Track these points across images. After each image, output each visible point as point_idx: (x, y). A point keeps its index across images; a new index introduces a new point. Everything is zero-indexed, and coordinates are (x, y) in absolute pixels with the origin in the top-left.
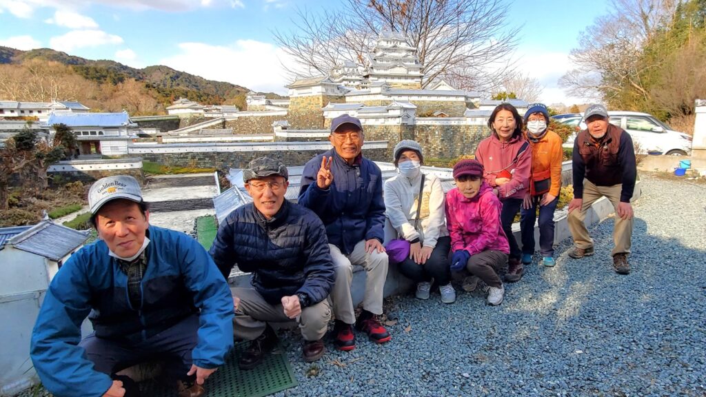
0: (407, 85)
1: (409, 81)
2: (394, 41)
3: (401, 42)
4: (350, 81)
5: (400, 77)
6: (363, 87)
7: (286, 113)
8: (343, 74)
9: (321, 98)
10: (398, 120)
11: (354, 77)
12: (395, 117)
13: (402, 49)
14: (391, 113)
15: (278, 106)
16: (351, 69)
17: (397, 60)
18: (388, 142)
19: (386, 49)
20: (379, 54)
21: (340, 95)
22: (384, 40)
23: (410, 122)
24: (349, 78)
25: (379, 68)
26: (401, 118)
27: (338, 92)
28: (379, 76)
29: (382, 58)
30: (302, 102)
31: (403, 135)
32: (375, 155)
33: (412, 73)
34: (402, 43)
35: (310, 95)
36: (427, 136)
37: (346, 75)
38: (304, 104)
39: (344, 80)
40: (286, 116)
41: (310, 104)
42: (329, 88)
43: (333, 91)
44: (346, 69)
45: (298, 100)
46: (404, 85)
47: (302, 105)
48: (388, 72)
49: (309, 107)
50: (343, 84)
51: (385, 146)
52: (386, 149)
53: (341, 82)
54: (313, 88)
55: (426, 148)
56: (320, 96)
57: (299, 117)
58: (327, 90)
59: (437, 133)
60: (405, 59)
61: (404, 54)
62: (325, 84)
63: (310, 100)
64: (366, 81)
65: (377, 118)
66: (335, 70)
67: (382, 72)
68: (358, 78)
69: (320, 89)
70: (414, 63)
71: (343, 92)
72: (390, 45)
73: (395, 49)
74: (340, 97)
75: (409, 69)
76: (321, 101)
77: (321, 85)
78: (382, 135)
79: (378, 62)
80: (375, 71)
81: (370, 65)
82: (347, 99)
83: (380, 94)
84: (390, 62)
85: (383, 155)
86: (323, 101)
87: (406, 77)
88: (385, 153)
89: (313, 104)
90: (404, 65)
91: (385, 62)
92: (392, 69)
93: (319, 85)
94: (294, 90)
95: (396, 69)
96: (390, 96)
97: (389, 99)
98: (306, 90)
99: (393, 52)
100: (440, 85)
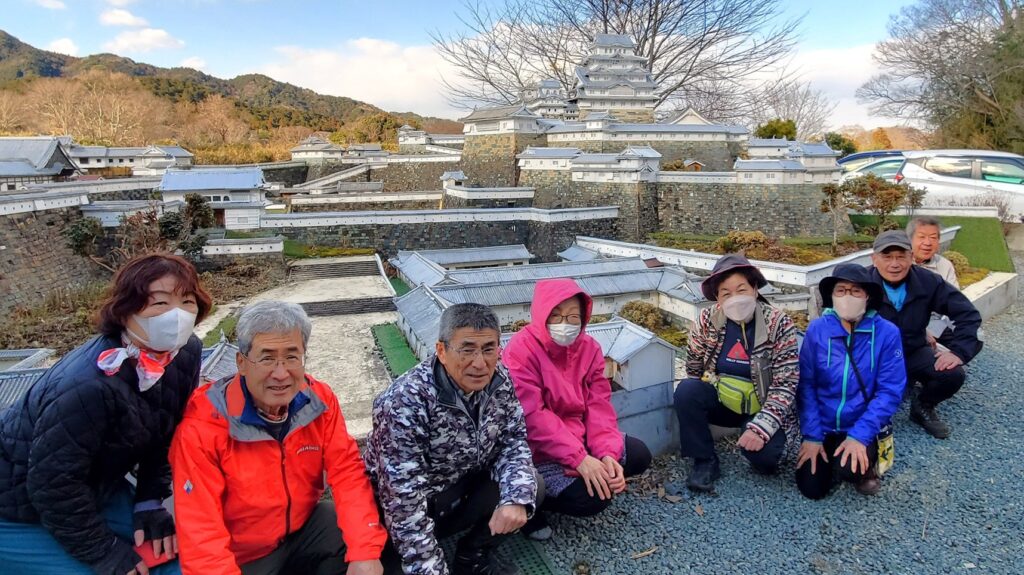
0: (634, 113)
1: (637, 107)
2: (616, 47)
3: (625, 49)
4: (549, 108)
5: (623, 101)
6: (569, 118)
7: (458, 159)
8: (540, 99)
9: (512, 137)
10: (635, 177)
11: (555, 103)
12: (631, 172)
13: (627, 60)
14: (624, 165)
15: (443, 146)
16: (551, 91)
17: (619, 76)
18: (619, 209)
19: (603, 61)
20: (593, 67)
21: (540, 132)
23: (651, 179)
24: (549, 103)
25: (593, 88)
26: (639, 174)
27: (536, 127)
28: (593, 100)
29: (597, 73)
30: (484, 143)
31: (641, 199)
32: (600, 229)
33: (643, 95)
34: (627, 51)
35: (496, 132)
36: (677, 200)
37: (544, 99)
38: (487, 146)
39: (540, 107)
40: (458, 163)
41: (494, 146)
42: (525, 124)
43: (529, 127)
44: (545, 91)
45: (478, 141)
46: (630, 113)
47: (483, 147)
48: (607, 94)
49: (494, 150)
50: (538, 113)
51: (614, 214)
52: (616, 219)
53: (536, 109)
54: (502, 123)
55: (676, 218)
56: (511, 134)
57: (479, 166)
58: (521, 126)
59: (692, 195)
60: (632, 74)
61: (630, 67)
62: (519, 118)
63: (496, 141)
64: (573, 108)
65: (601, 172)
67: (597, 94)
68: (561, 103)
69: (511, 124)
70: (645, 81)
71: (544, 128)
72: (610, 54)
73: (617, 59)
74: (540, 136)
75: (638, 89)
76: (513, 142)
77: (513, 118)
78: (609, 197)
79: (591, 79)
80: (587, 93)
81: (580, 84)
82: (550, 138)
83: (601, 131)
84: (609, 80)
85: (612, 227)
86: (516, 142)
87: (633, 101)
88: (614, 225)
89: (500, 147)
90: (629, 83)
91: (602, 80)
92: (613, 90)
93: (510, 119)
94: (473, 125)
95: (618, 89)
96: (615, 134)
97: (614, 139)
98: (491, 126)
99: (614, 64)
100: (686, 116)
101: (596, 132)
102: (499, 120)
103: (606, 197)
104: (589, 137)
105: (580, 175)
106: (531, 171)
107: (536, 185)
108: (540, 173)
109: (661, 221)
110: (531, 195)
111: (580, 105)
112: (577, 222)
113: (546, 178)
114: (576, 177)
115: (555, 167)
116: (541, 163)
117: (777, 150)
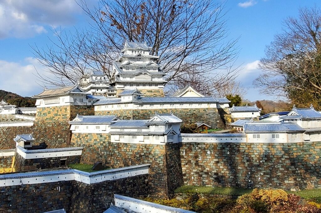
0: (151, 91)
1: (153, 88)
2: (139, 50)
3: (145, 51)
4: (97, 89)
5: (144, 84)
6: (110, 95)
7: (31, 124)
8: (91, 83)
9: (69, 108)
11: (101, 85)
12: (158, 135)
13: (146, 58)
14: (152, 129)
15: (28, 115)
16: (99, 78)
17: (141, 68)
18: (149, 166)
19: (131, 58)
20: (125, 62)
21: (89, 104)
22: (129, 50)
23: (175, 141)
24: (97, 86)
25: (124, 75)
26: (166, 136)
27: (87, 101)
28: (125, 84)
29: (128, 66)
30: (49, 113)
31: (168, 158)
32: (135, 185)
33: (156, 80)
34: (145, 52)
35: (57, 105)
36: (196, 157)
37: (94, 83)
38: (51, 115)
39: (92, 88)
40: (32, 127)
41: (56, 115)
42: (78, 99)
43: (82, 101)
44: (94, 78)
45: (45, 111)
46: (149, 91)
47: (49, 116)
48: (134, 80)
49: (56, 118)
50: (90, 92)
51: (146, 171)
52: (147, 175)
53: (89, 90)
54: (61, 98)
55: (196, 173)
56: (67, 106)
57: (45, 129)
58: (75, 100)
59: (209, 152)
60: (149, 67)
61: (148, 62)
62: (73, 94)
63: (58, 111)
64: (112, 89)
65: (134, 135)
66: (84, 79)
67: (128, 79)
68: (105, 86)
70: (157, 71)
71: (92, 102)
72: (135, 54)
73: (139, 58)
74: (89, 107)
75: (153, 76)
76: (69, 111)
78: (141, 156)
79: (124, 70)
80: (122, 79)
81: (117, 73)
82: (96, 109)
83: (132, 103)
84: (135, 70)
85: (144, 183)
86: (71, 112)
87: (150, 84)
88: (146, 180)
89: (60, 115)
90: (148, 72)
91: (130, 70)
92: (138, 77)
93: (67, 95)
94: (42, 100)
95: (141, 76)
96: (142, 104)
97: (141, 108)
98: (53, 101)
99: (137, 60)
100: (187, 92)
101: (128, 103)
102: (59, 96)
103: (138, 156)
104: (123, 107)
105: (117, 137)
106: (79, 134)
107: (84, 145)
108: (87, 136)
109: (185, 175)
110: (79, 153)
111: (117, 86)
112: (115, 181)
113: (91, 140)
114: (114, 139)
115: (98, 131)
116: (87, 127)
117: (252, 114)
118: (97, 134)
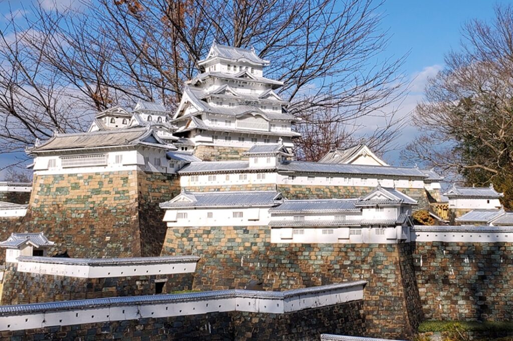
2: (242, 64)
3: (253, 67)
5: (255, 137)
9: (132, 178)
10: (389, 233)
12: (384, 226)
13: (257, 82)
14: (370, 216)
16: (155, 118)
17: (248, 103)
18: (364, 285)
19: (227, 81)
21: (171, 171)
22: (222, 62)
25: (214, 116)
26: (399, 228)
27: (167, 164)
30: (76, 187)
32: (346, 320)
33: (278, 130)
34: (255, 71)
35: (101, 170)
36: (444, 268)
38: (82, 192)
40: (21, 219)
41: (97, 192)
42: (152, 156)
43: (158, 163)
44: (144, 117)
45: (63, 184)
47: (73, 194)
48: (234, 126)
49: (97, 198)
52: (362, 302)
54: (112, 154)
55: (447, 298)
57: (65, 224)
58: (147, 160)
59: (467, 260)
60: (263, 102)
61: (260, 92)
62: (144, 147)
63: (101, 183)
64: (185, 144)
67: (221, 125)
68: (169, 135)
69: (132, 157)
70: (280, 111)
71: (176, 166)
72: (234, 73)
73: (243, 81)
75: (272, 122)
77: (135, 148)
78: (343, 267)
79: (211, 104)
80: (207, 123)
82: (185, 182)
83: (274, 171)
84: (235, 107)
86: (139, 185)
87: (267, 138)
89: (108, 192)
90: (264, 113)
91: (226, 106)
92: (243, 121)
93: (130, 149)
94: (57, 158)
95: (250, 120)
98: (89, 160)
99: (239, 86)
100: (359, 156)
101: (266, 171)
102: (107, 150)
103: (337, 267)
104: (252, 179)
106: (187, 230)
107: (201, 251)
108: (208, 232)
110: (191, 268)
112: (318, 310)
113: (219, 240)
116: (210, 215)
117: (487, 202)
118: (236, 228)
